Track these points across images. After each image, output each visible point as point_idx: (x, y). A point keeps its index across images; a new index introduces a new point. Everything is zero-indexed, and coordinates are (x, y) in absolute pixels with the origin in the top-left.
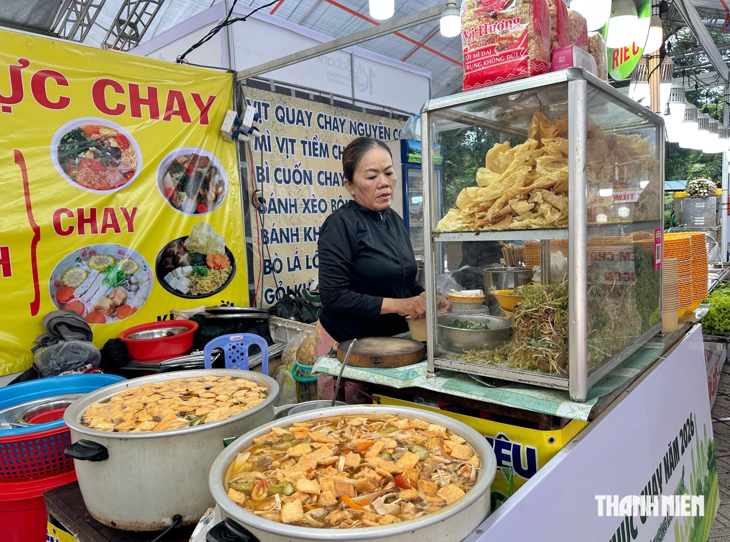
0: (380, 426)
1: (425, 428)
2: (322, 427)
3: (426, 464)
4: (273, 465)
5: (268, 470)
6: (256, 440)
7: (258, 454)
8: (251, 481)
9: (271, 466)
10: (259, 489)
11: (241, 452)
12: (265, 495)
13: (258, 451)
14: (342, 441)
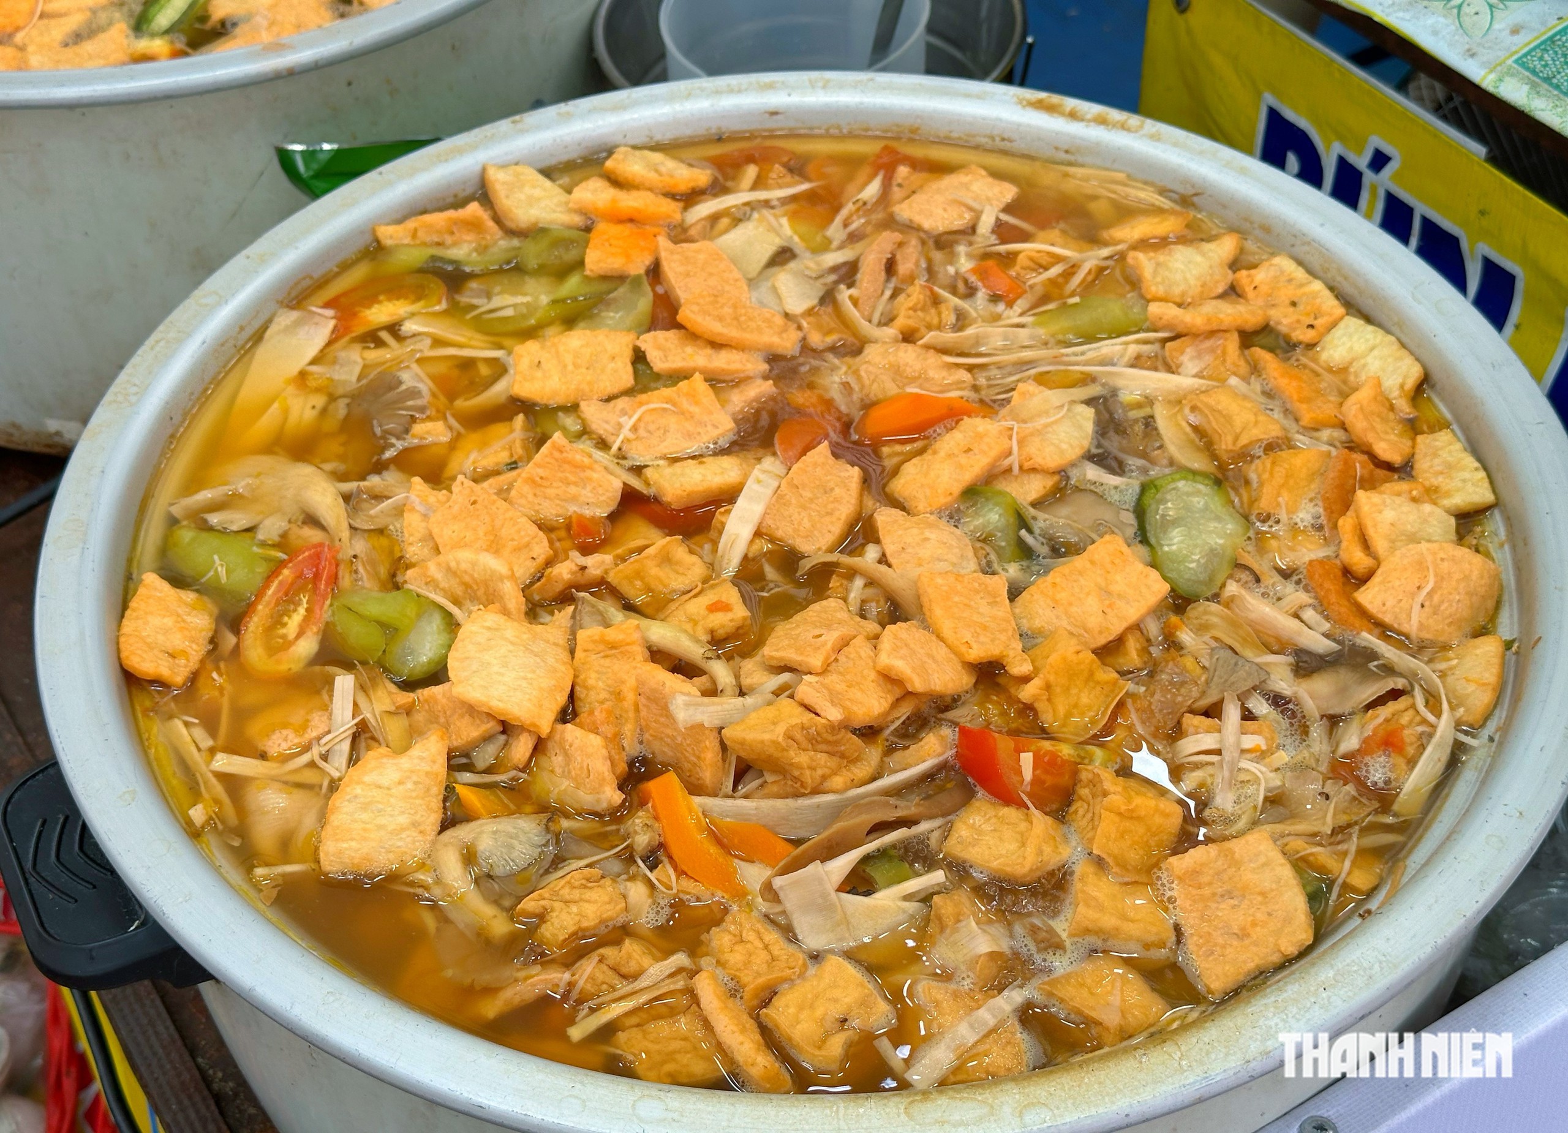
0: (1055, 271)
1: (1308, 336)
2: (751, 206)
3: (1186, 637)
4: (412, 441)
5: (379, 468)
6: (389, 234)
7: (372, 338)
8: (272, 528)
9: (400, 445)
10: (288, 599)
11: (292, 308)
12: (307, 647)
13: (380, 313)
14: (816, 339)
